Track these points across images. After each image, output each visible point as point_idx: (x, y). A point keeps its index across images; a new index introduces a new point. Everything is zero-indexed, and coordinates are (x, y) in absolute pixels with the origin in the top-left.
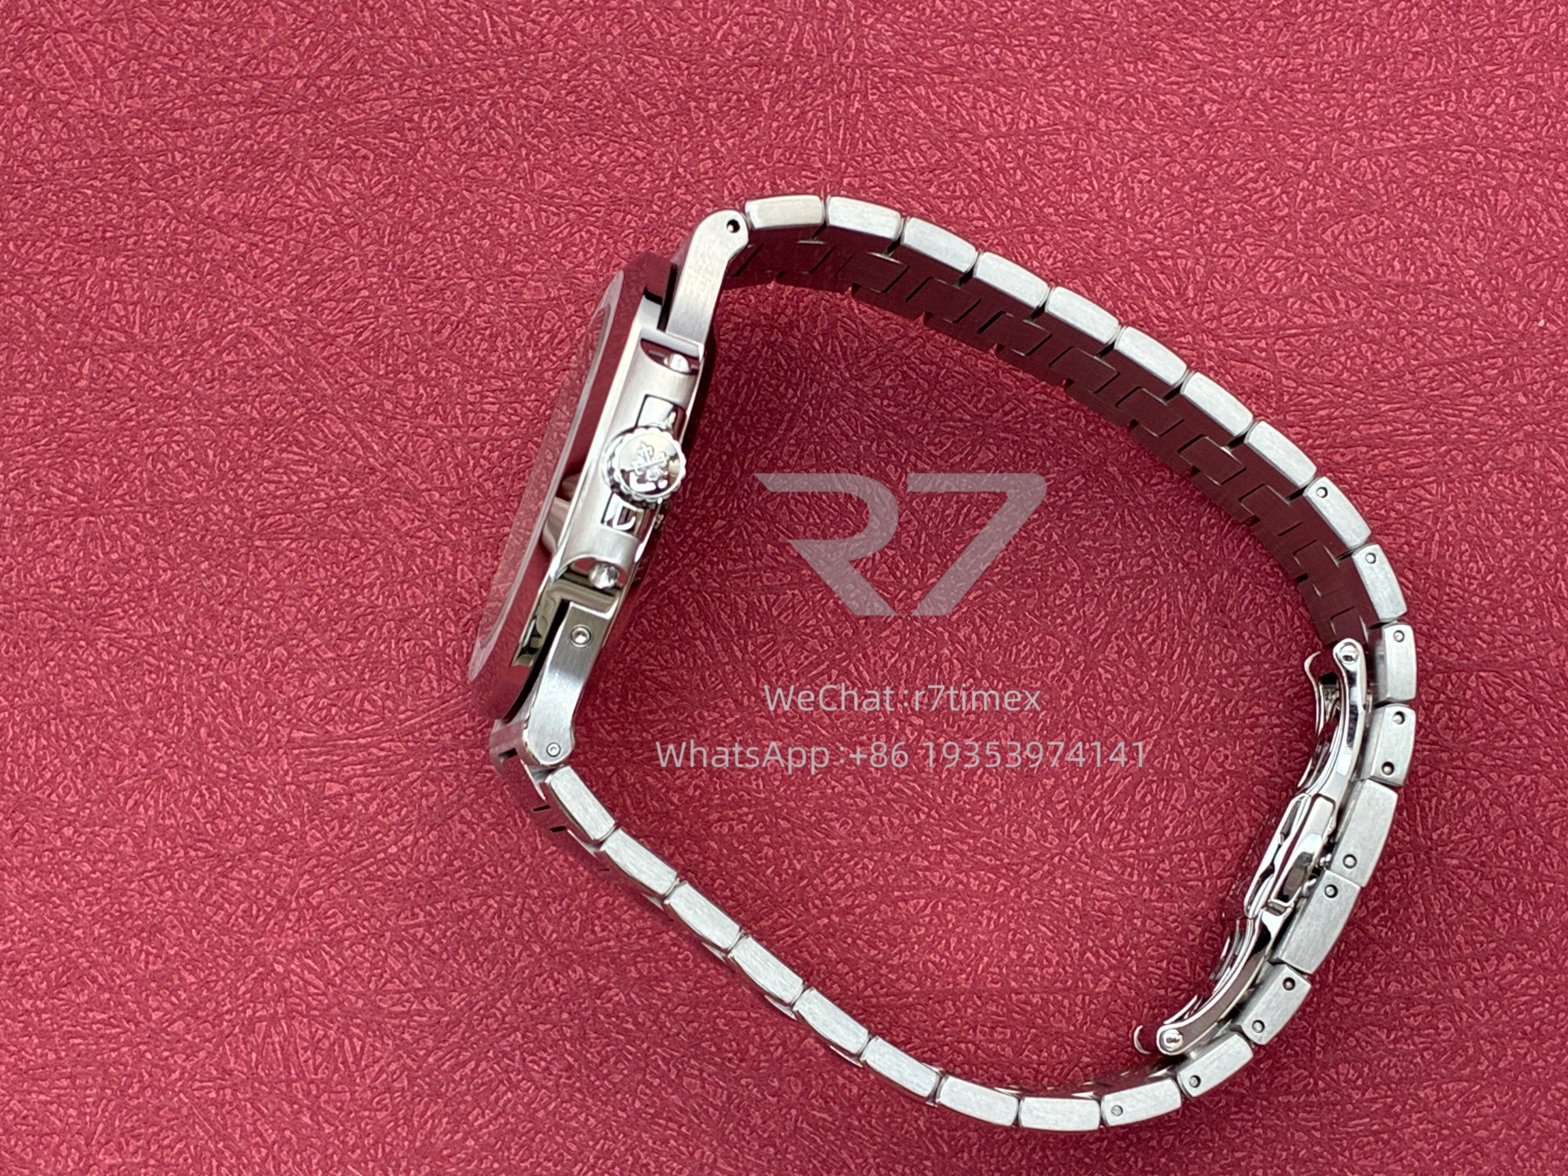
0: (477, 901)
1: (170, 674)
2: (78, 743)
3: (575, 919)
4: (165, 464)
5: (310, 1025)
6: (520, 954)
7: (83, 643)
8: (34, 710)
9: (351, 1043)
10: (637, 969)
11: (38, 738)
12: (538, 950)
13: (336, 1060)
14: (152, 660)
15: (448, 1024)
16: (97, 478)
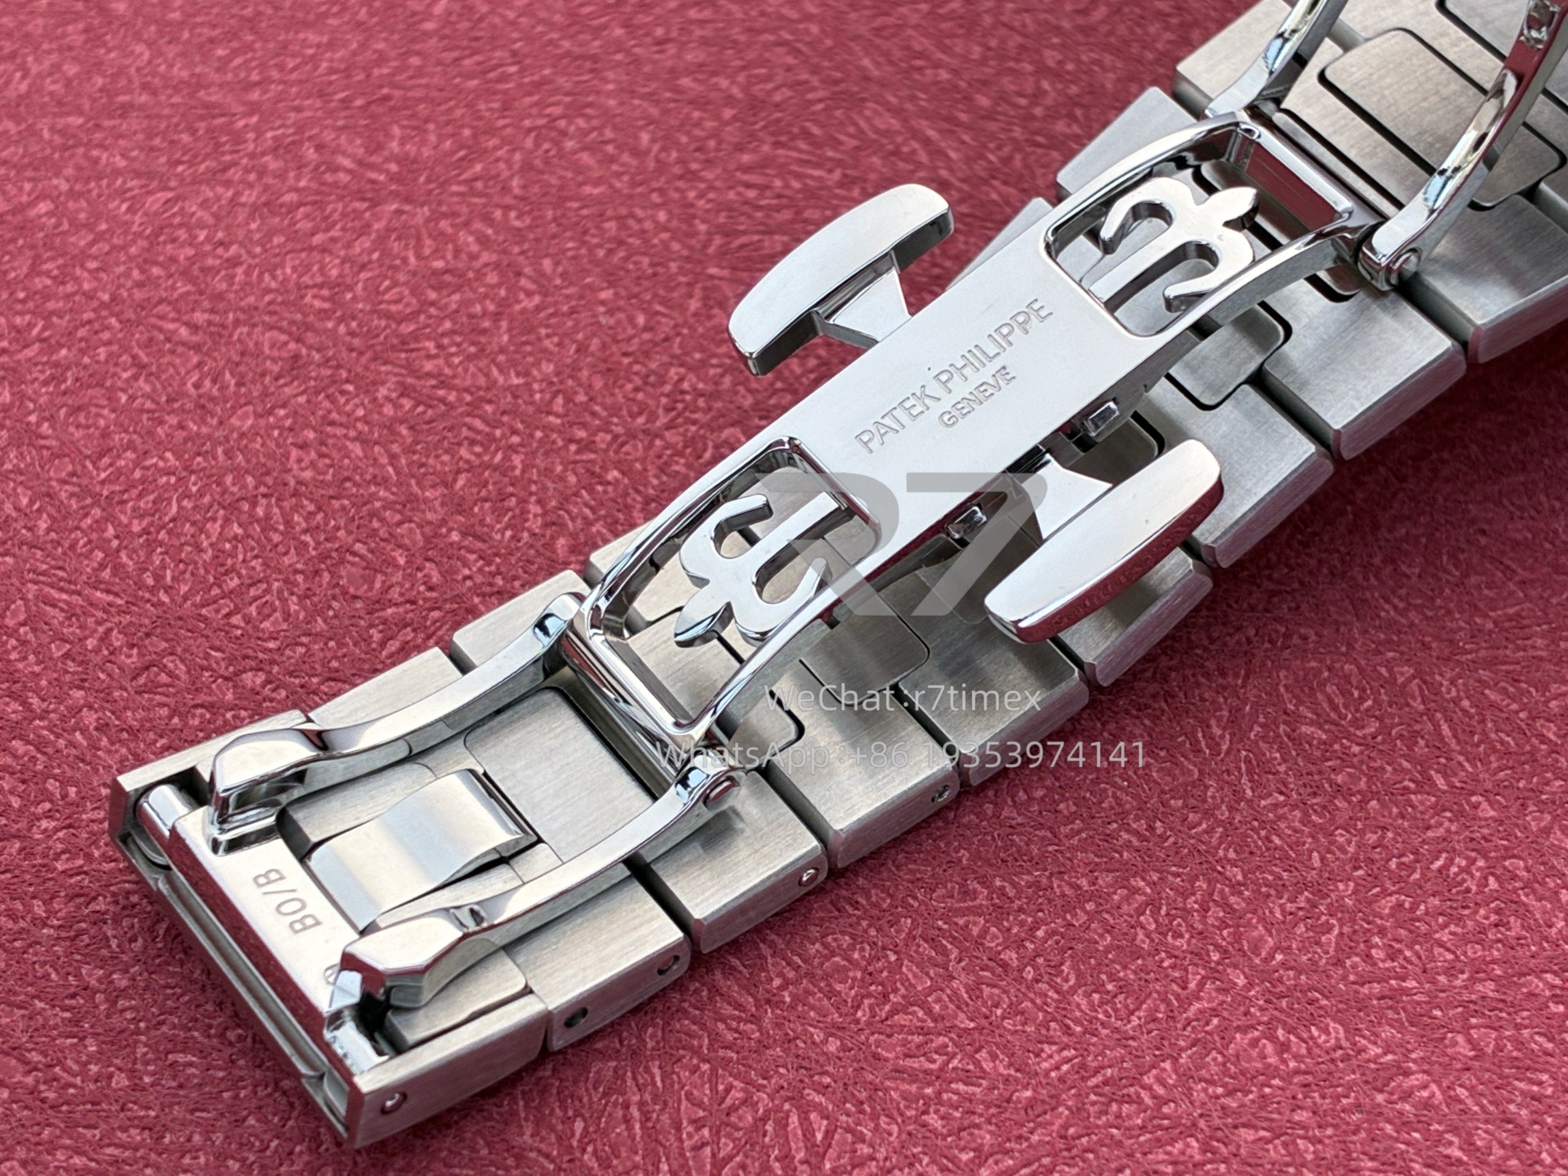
0: (1105, 880)
1: (512, 448)
2: (307, 538)
3: (1329, 929)
4: (556, 143)
5: (714, 1076)
6: (1201, 985)
7: (350, 388)
8: (229, 479)
9: (804, 1119)
10: (1470, 1040)
11: (227, 521)
12: (1241, 981)
13: (766, 1150)
14: (478, 424)
15: (1031, 1104)
16: (426, 152)
